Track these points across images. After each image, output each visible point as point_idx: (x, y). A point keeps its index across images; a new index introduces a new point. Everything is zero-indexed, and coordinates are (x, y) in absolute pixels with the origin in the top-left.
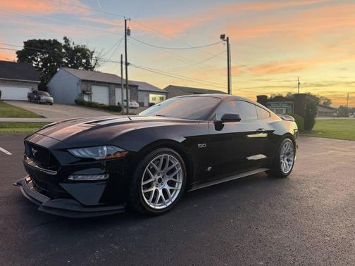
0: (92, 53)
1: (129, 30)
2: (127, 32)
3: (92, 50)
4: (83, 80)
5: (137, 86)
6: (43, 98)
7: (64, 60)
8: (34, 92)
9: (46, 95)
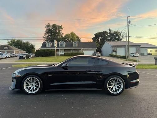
0: (121, 33)
1: (130, 21)
2: (129, 22)
3: (120, 32)
4: (113, 46)
5: (140, 46)
6: (97, 54)
7: (109, 38)
8: (95, 52)
9: (98, 53)
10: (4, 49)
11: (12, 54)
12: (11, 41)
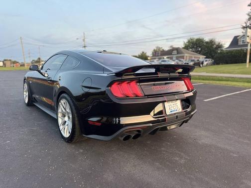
10: (171, 54)
11: (180, 61)
12: (189, 42)
